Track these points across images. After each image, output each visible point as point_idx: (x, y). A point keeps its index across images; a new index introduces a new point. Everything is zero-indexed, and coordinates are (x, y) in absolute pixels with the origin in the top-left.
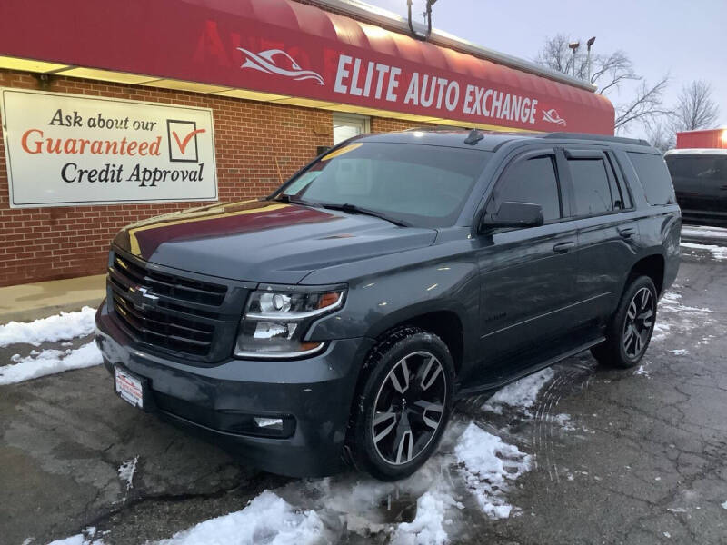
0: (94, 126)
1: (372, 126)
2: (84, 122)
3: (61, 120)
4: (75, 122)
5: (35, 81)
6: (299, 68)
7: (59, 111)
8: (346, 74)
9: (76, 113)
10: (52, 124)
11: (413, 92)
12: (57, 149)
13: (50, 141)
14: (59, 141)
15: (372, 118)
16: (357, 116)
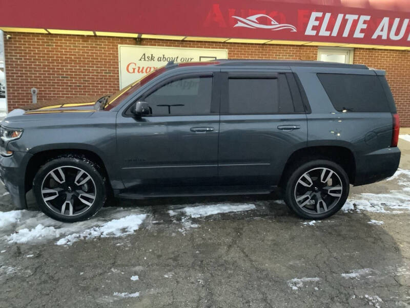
0: (160, 61)
1: (354, 54)
2: (156, 59)
3: (145, 58)
4: (151, 59)
5: (134, 41)
6: (276, 23)
7: (144, 54)
8: (317, 23)
9: (152, 55)
10: (140, 60)
11: (382, 30)
12: (142, 71)
13: (139, 68)
14: (143, 68)
15: (355, 49)
16: (339, 48)
